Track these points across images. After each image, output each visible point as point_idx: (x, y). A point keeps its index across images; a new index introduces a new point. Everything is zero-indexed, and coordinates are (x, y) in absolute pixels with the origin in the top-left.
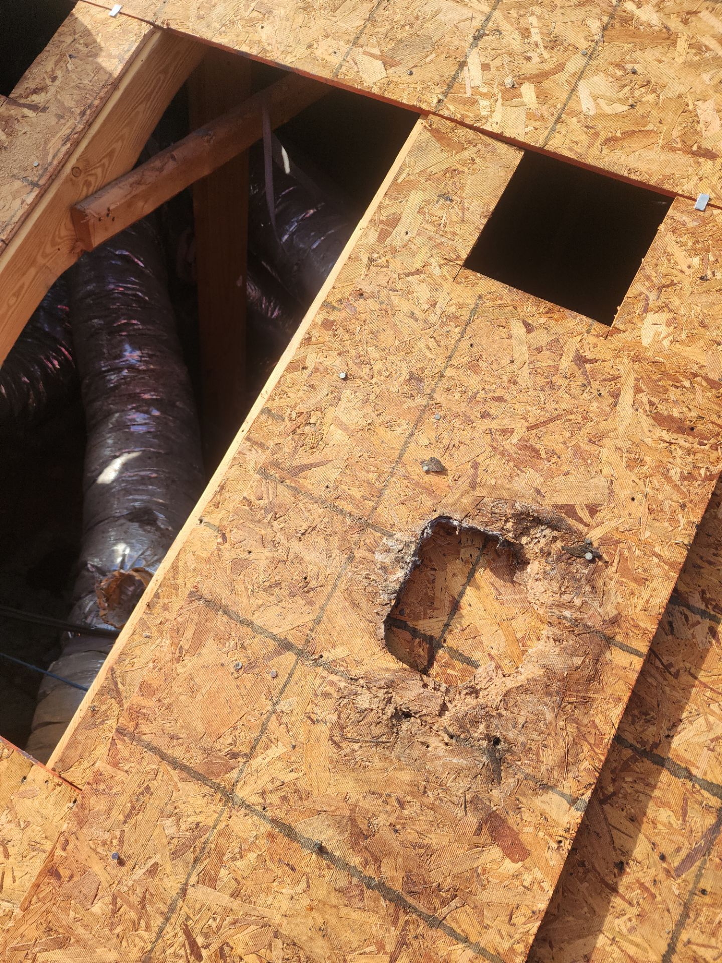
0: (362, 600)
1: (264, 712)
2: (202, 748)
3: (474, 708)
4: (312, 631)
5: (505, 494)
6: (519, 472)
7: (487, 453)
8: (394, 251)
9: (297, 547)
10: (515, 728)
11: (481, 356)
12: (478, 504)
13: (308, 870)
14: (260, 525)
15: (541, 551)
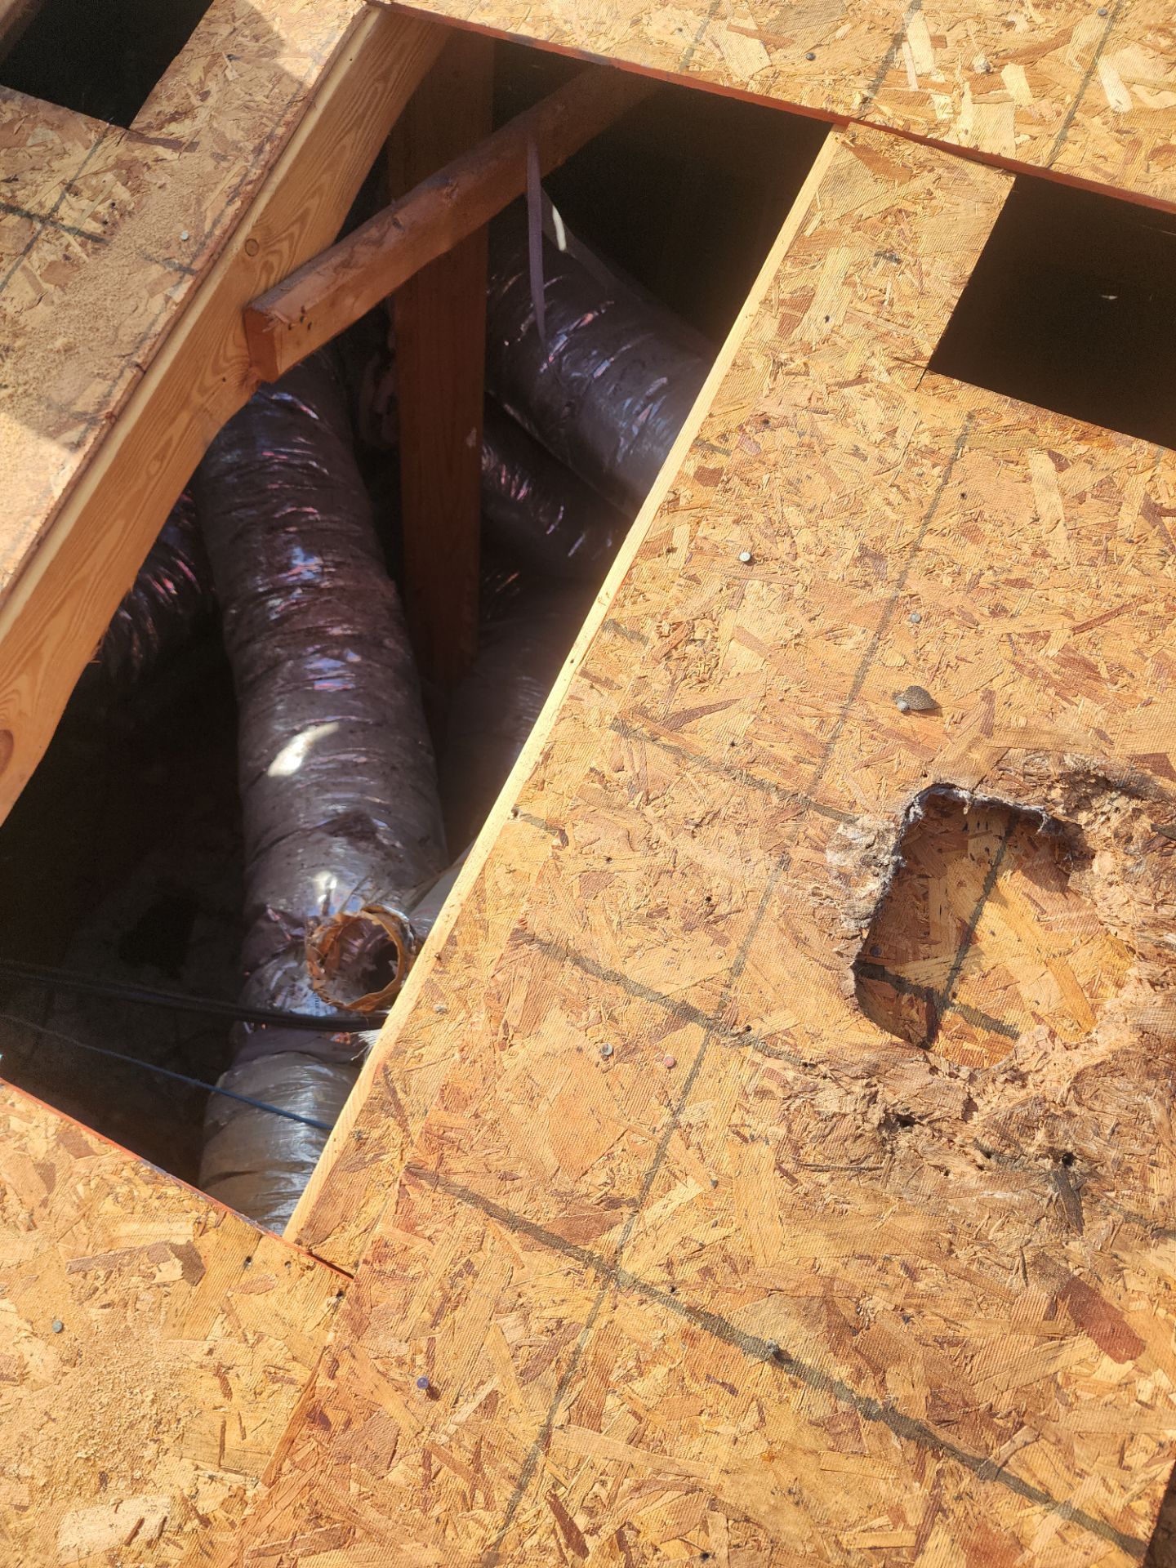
0: (809, 931)
1: (659, 1127)
2: (557, 1193)
3: (1023, 1105)
4: (728, 986)
5: (1045, 741)
6: (1065, 704)
7: (1007, 674)
8: (807, 349)
9: (688, 848)
10: (1098, 1135)
11: (981, 513)
12: (1000, 761)
13: (758, 1391)
14: (622, 813)
15: (1116, 835)
